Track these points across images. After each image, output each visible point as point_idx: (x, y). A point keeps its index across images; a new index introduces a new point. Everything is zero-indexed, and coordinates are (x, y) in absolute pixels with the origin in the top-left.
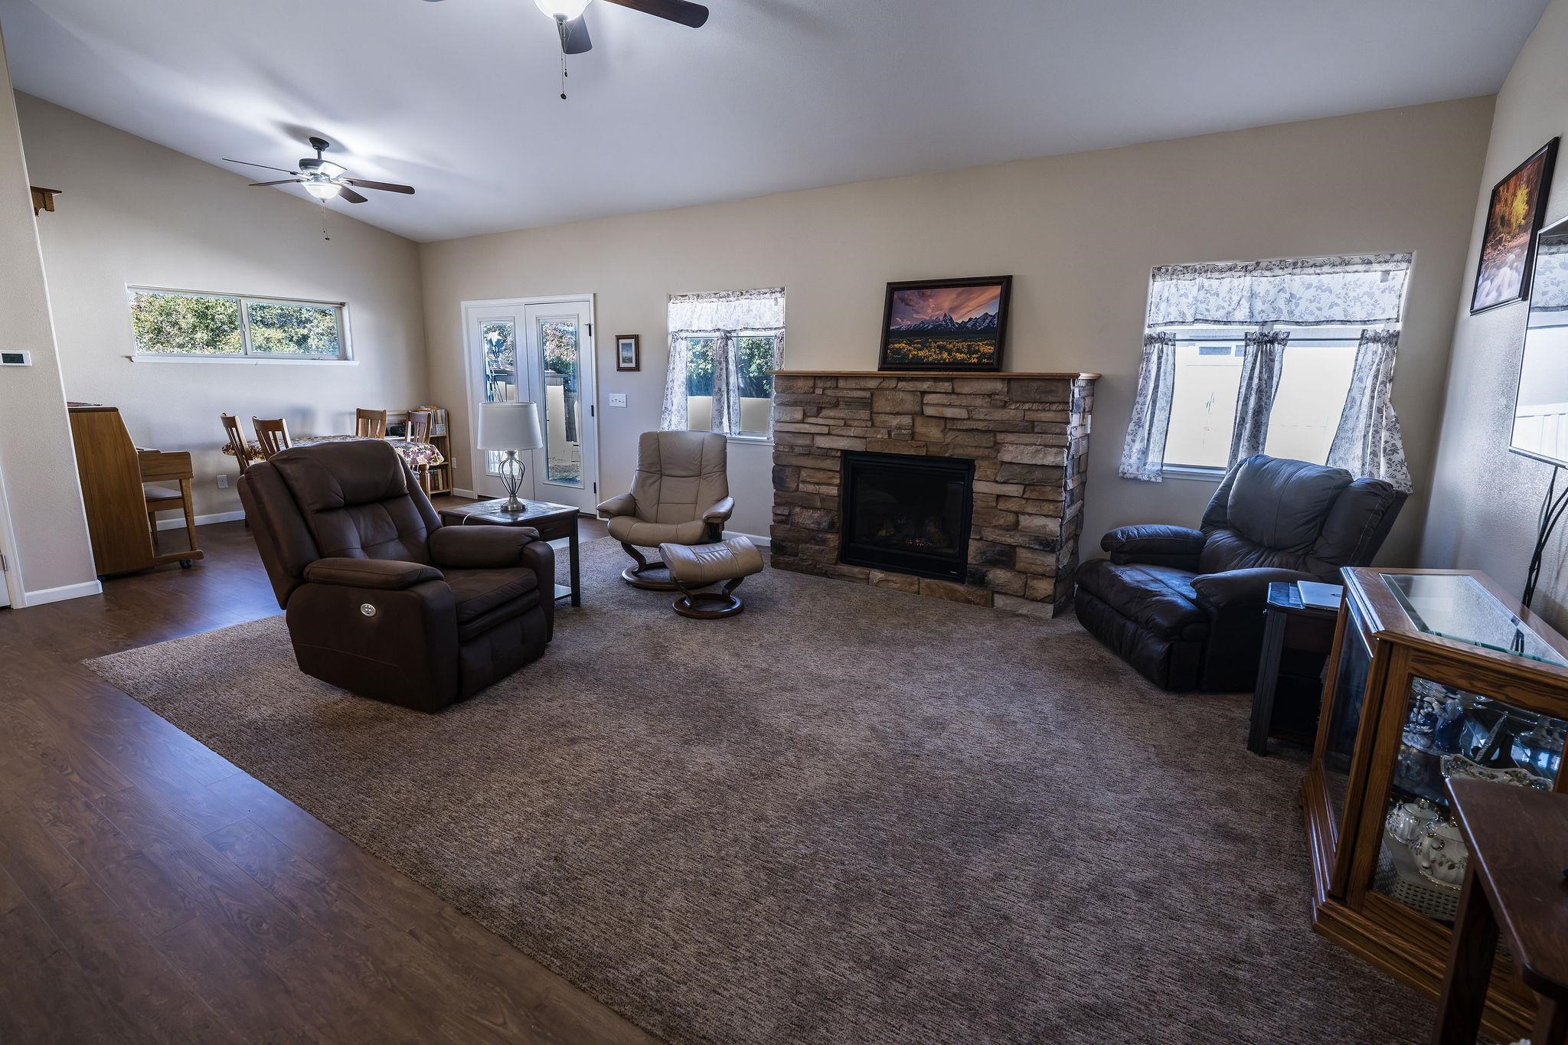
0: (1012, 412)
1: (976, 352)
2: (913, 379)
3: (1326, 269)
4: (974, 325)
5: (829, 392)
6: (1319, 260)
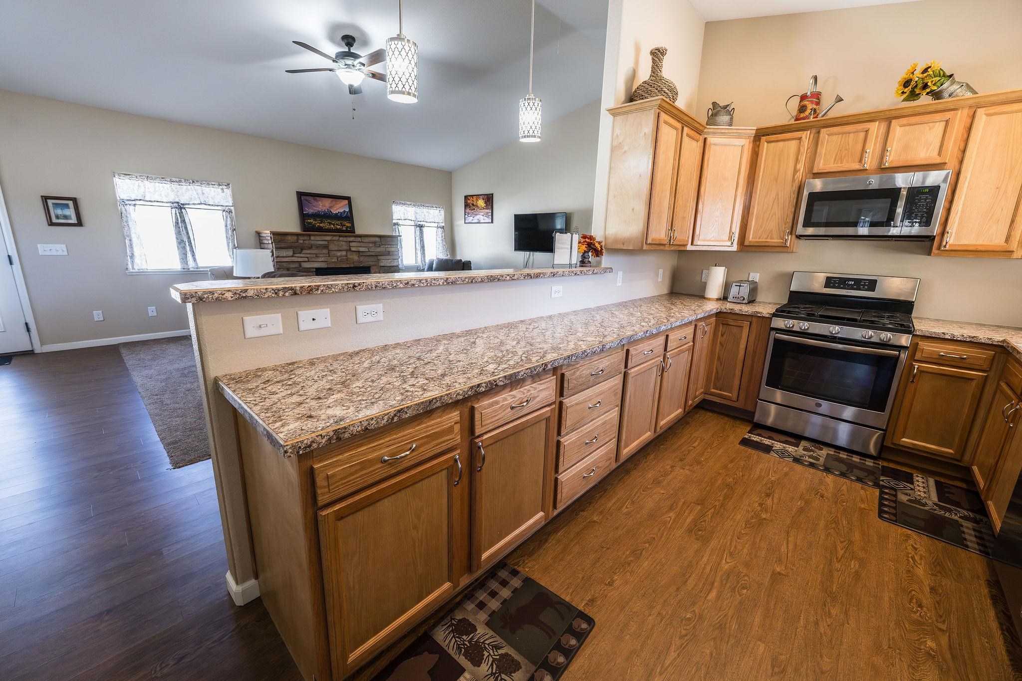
0: (382, 248)
1: (345, 225)
2: (346, 236)
3: (430, 208)
4: (341, 214)
5: (307, 242)
6: (428, 205)
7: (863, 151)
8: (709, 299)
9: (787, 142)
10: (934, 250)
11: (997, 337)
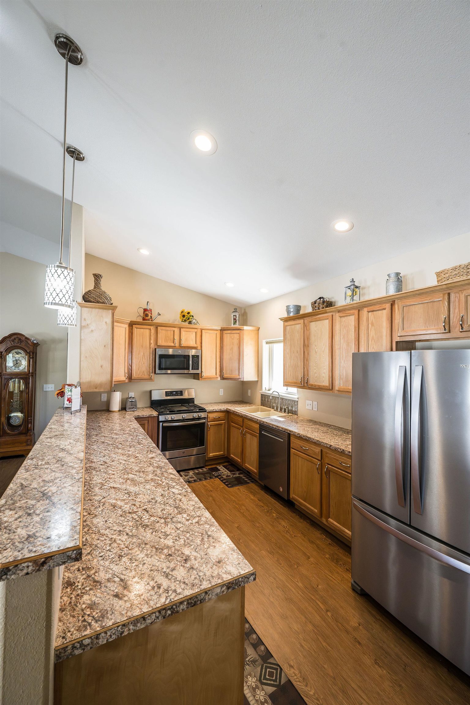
7: (174, 339)
8: (114, 411)
9: (145, 330)
10: (200, 379)
11: (224, 407)
